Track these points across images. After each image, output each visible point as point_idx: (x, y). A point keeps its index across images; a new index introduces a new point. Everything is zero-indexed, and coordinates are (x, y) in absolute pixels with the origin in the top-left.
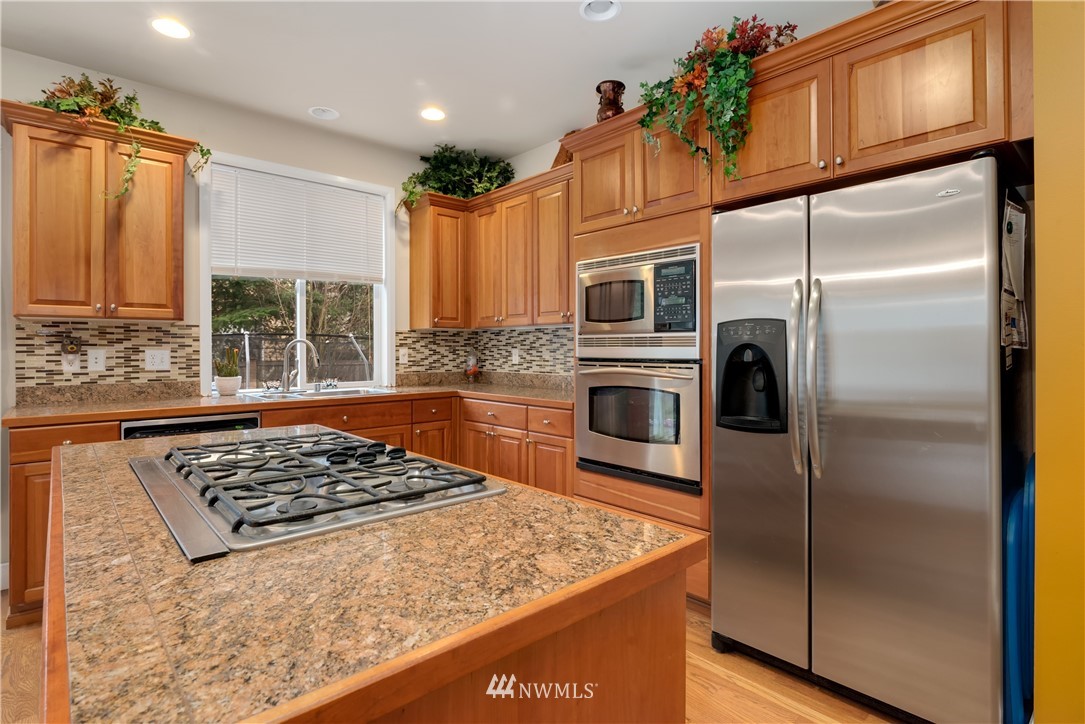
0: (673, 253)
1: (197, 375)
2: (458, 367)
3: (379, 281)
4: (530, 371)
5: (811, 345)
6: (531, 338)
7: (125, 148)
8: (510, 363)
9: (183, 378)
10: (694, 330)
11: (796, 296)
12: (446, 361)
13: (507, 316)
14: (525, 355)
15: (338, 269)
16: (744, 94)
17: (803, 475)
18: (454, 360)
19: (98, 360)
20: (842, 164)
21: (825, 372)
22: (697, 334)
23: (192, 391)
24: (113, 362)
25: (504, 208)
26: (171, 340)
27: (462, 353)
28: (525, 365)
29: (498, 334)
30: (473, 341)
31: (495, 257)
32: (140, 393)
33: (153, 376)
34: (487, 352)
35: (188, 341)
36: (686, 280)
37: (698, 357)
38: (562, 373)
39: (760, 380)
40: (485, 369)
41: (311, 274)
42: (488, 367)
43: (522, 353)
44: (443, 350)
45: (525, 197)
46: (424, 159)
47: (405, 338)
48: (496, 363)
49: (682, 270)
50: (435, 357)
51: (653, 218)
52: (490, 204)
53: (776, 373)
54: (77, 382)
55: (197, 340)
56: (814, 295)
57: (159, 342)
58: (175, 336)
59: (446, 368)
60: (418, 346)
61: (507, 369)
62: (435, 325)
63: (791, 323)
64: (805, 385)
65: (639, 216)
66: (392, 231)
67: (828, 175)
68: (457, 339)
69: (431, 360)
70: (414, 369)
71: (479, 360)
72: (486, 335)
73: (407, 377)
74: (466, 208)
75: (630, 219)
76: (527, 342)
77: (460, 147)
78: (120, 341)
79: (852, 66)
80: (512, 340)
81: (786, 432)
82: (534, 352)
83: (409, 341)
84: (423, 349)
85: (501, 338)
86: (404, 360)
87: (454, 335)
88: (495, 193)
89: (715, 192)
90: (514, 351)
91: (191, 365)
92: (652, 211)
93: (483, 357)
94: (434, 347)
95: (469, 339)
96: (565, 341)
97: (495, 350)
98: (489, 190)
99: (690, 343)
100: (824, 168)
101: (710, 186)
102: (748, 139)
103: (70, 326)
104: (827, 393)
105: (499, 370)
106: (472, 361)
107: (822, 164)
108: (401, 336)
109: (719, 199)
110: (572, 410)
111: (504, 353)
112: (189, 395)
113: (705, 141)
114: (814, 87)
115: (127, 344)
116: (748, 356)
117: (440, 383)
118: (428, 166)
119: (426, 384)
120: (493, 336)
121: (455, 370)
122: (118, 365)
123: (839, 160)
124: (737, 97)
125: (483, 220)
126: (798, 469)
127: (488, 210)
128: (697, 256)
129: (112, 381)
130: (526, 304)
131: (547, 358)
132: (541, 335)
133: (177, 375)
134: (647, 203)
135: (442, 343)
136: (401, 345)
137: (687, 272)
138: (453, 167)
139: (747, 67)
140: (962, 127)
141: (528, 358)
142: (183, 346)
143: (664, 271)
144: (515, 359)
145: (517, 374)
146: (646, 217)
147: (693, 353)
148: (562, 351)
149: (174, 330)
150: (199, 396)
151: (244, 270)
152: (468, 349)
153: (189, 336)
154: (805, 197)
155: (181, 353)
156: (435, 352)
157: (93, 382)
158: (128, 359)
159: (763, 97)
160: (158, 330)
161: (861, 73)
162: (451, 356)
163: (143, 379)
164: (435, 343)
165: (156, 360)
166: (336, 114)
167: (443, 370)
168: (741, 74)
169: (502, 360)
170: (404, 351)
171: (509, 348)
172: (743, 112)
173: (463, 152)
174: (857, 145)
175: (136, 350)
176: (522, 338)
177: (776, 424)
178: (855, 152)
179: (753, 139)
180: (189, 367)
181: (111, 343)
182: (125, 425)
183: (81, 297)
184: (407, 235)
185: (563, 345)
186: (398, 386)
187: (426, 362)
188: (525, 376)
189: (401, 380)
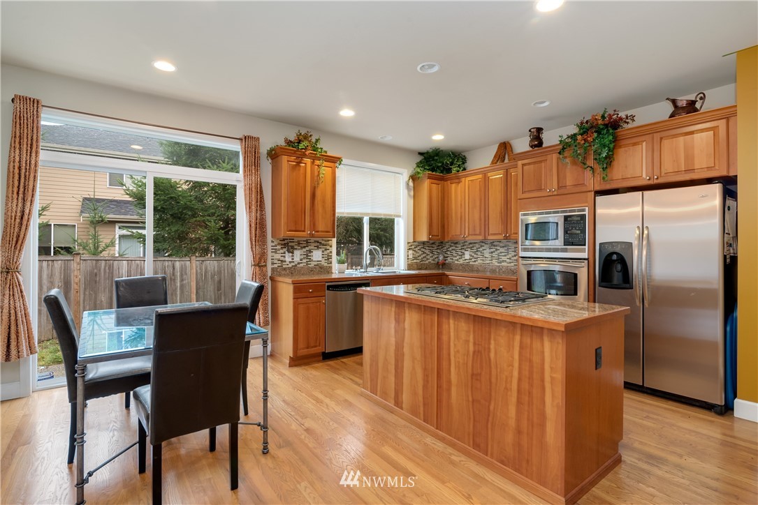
0: (574, 211)
1: (331, 263)
2: (434, 260)
3: (399, 216)
4: (476, 263)
5: (644, 253)
6: (477, 246)
7: (317, 162)
8: (463, 259)
9: (326, 264)
10: (585, 245)
11: (638, 232)
12: (428, 257)
13: (469, 235)
14: (473, 255)
15: (382, 211)
16: (612, 146)
17: (640, 307)
18: (432, 257)
19: (298, 255)
20: (657, 178)
21: (650, 264)
22: (587, 247)
23: (328, 270)
24: (302, 257)
25: (467, 181)
26: (322, 247)
27: (435, 253)
28: (473, 260)
29: (456, 243)
30: (440, 247)
31: (461, 205)
32: (311, 271)
33: (316, 263)
34: (449, 253)
35: (328, 247)
36: (581, 223)
37: (587, 257)
38: (497, 264)
39: (619, 267)
40: (447, 261)
41: (373, 214)
42: (449, 260)
43: (471, 253)
44: (427, 252)
45: (480, 176)
46: (420, 154)
47: (411, 246)
48: (455, 258)
49: (579, 219)
50: (424, 255)
51: (563, 193)
52: (459, 178)
53: (628, 264)
54: (290, 266)
55: (331, 247)
56: (646, 232)
57: (318, 248)
58: (324, 245)
59: (429, 261)
60: (416, 249)
61: (461, 261)
62: (430, 239)
63: (635, 243)
64: (642, 269)
65: (555, 193)
66: (406, 191)
67: (651, 182)
68: (433, 246)
69: (422, 257)
70: (415, 261)
71: (444, 257)
72: (447, 244)
73: (412, 265)
74: (442, 179)
75: (550, 194)
76: (475, 248)
77: (441, 149)
78: (304, 247)
79: (661, 139)
80: (465, 247)
81: (632, 288)
82: (479, 253)
83: (413, 247)
84: (419, 251)
85: (457, 246)
86: (411, 257)
87: (432, 244)
88: (461, 174)
89: (596, 185)
90: (466, 252)
91: (329, 258)
92: (562, 191)
93: (446, 255)
94: (424, 250)
95: (439, 246)
96: (498, 248)
97: (454, 252)
98: (458, 171)
99: (583, 251)
100: (649, 179)
101: (592, 181)
102: (612, 164)
103: (289, 241)
104: (650, 276)
105: (456, 262)
106: (441, 258)
107: (648, 178)
108: (410, 245)
109: (598, 188)
110: (517, 281)
111: (460, 253)
112: (328, 273)
113: (590, 162)
114: (644, 143)
115: (307, 249)
116: (615, 257)
117: (426, 269)
118: (422, 157)
119: (420, 269)
120: (453, 245)
121: (433, 262)
122: (304, 258)
123: (656, 177)
124: (609, 147)
125: (453, 185)
126: (638, 304)
127: (457, 181)
128: (586, 213)
129: (301, 265)
130: (480, 229)
131: (487, 256)
132: (483, 244)
133: (324, 263)
134: (559, 187)
135: (427, 248)
136: (410, 249)
137: (581, 220)
138: (436, 158)
139: (613, 134)
140: (709, 168)
141: (475, 256)
142: (326, 249)
143: (569, 219)
144: (467, 256)
145: (468, 265)
146: (559, 193)
147: (585, 255)
148: (496, 253)
149: (323, 242)
150: (332, 273)
151: (348, 213)
152: (439, 251)
153: (328, 245)
154: (641, 192)
155: (325, 253)
156: (424, 253)
157: (296, 266)
158: (307, 256)
159: (620, 147)
160: (318, 242)
161: (666, 143)
162: (431, 255)
163: (312, 264)
164: (423, 248)
165: (317, 255)
166: (391, 138)
167: (427, 262)
168: (611, 138)
169: (458, 257)
170: (411, 252)
171: (463, 251)
172: (611, 153)
173: (442, 151)
174: (663, 171)
175: (310, 252)
176: (471, 246)
177: (628, 286)
178: (663, 174)
179: (615, 164)
180: (328, 259)
181: (302, 248)
182: (327, 284)
183: (303, 229)
184: (412, 193)
185: (497, 250)
186: (408, 270)
187: (420, 258)
188: (473, 265)
189: (410, 267)
